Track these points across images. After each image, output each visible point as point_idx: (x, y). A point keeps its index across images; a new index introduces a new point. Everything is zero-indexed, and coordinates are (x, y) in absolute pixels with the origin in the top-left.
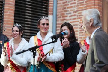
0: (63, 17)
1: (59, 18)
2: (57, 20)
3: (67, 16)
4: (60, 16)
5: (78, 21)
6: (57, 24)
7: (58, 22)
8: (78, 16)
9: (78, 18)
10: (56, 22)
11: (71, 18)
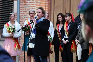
0: (24, 3)
1: (21, 3)
2: (20, 5)
3: (27, 2)
4: (22, 2)
5: (35, 6)
6: (20, 7)
7: (21, 6)
8: (35, 3)
9: (35, 4)
10: (20, 6)
11: (30, 4)
